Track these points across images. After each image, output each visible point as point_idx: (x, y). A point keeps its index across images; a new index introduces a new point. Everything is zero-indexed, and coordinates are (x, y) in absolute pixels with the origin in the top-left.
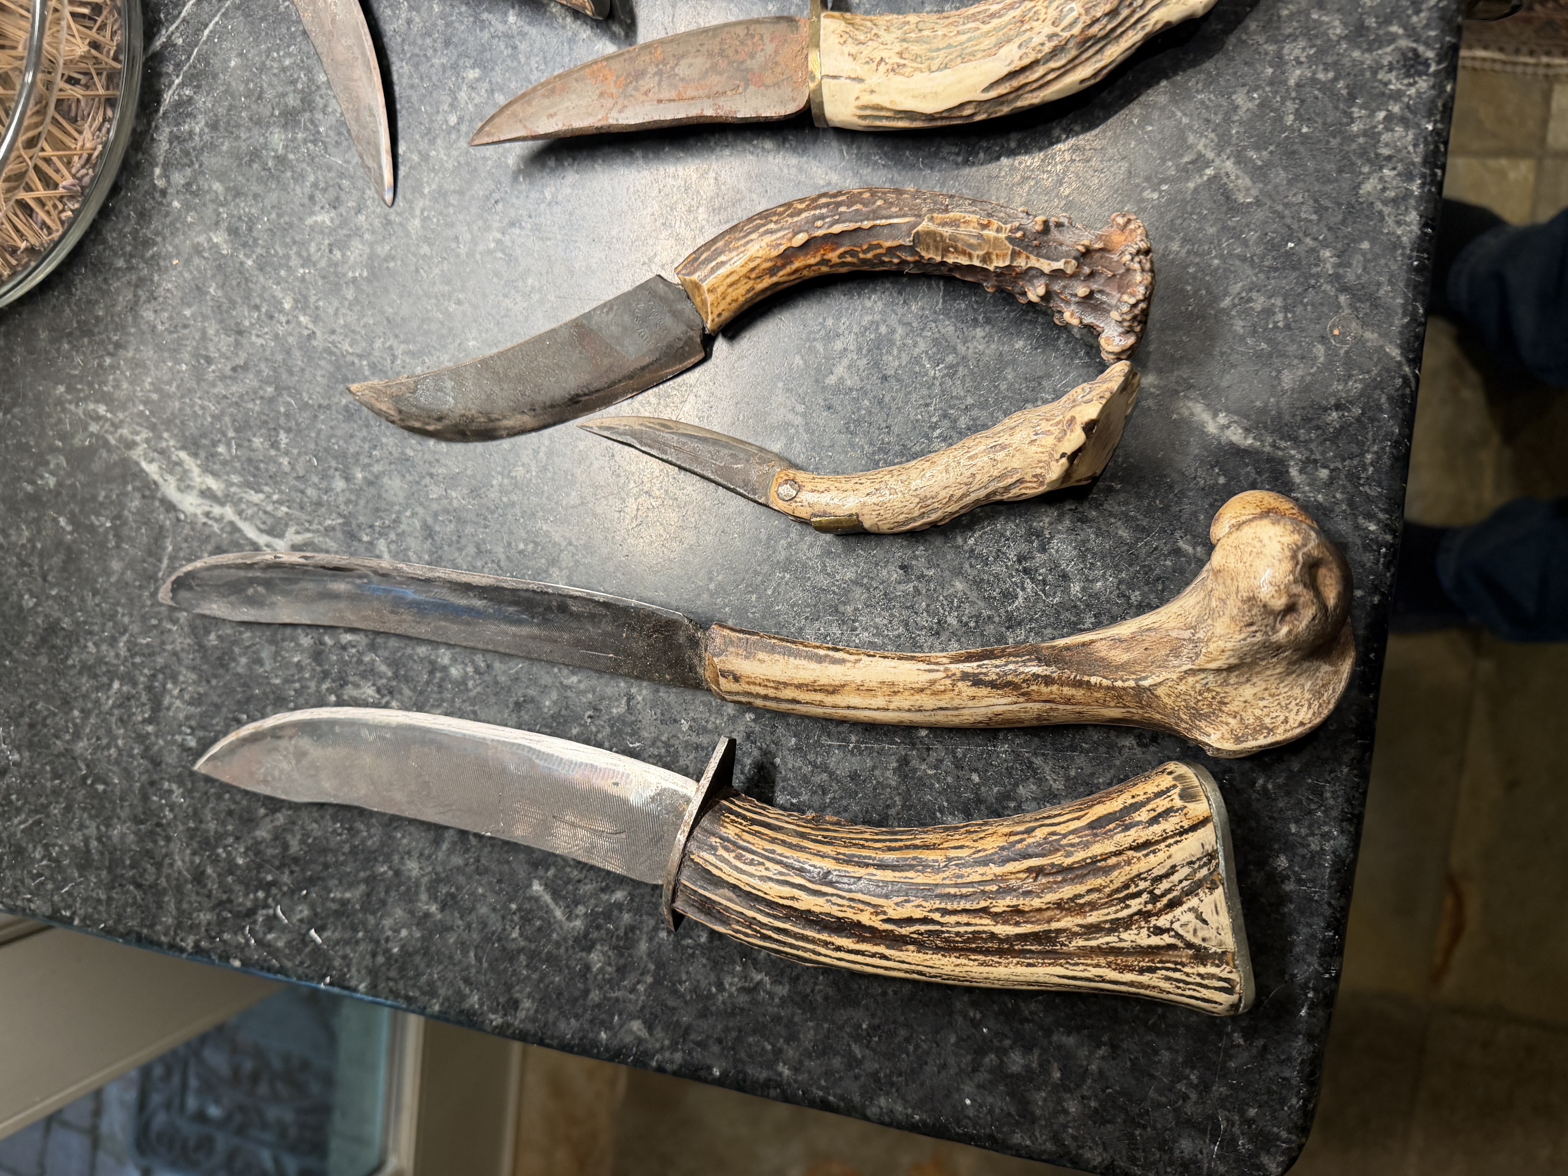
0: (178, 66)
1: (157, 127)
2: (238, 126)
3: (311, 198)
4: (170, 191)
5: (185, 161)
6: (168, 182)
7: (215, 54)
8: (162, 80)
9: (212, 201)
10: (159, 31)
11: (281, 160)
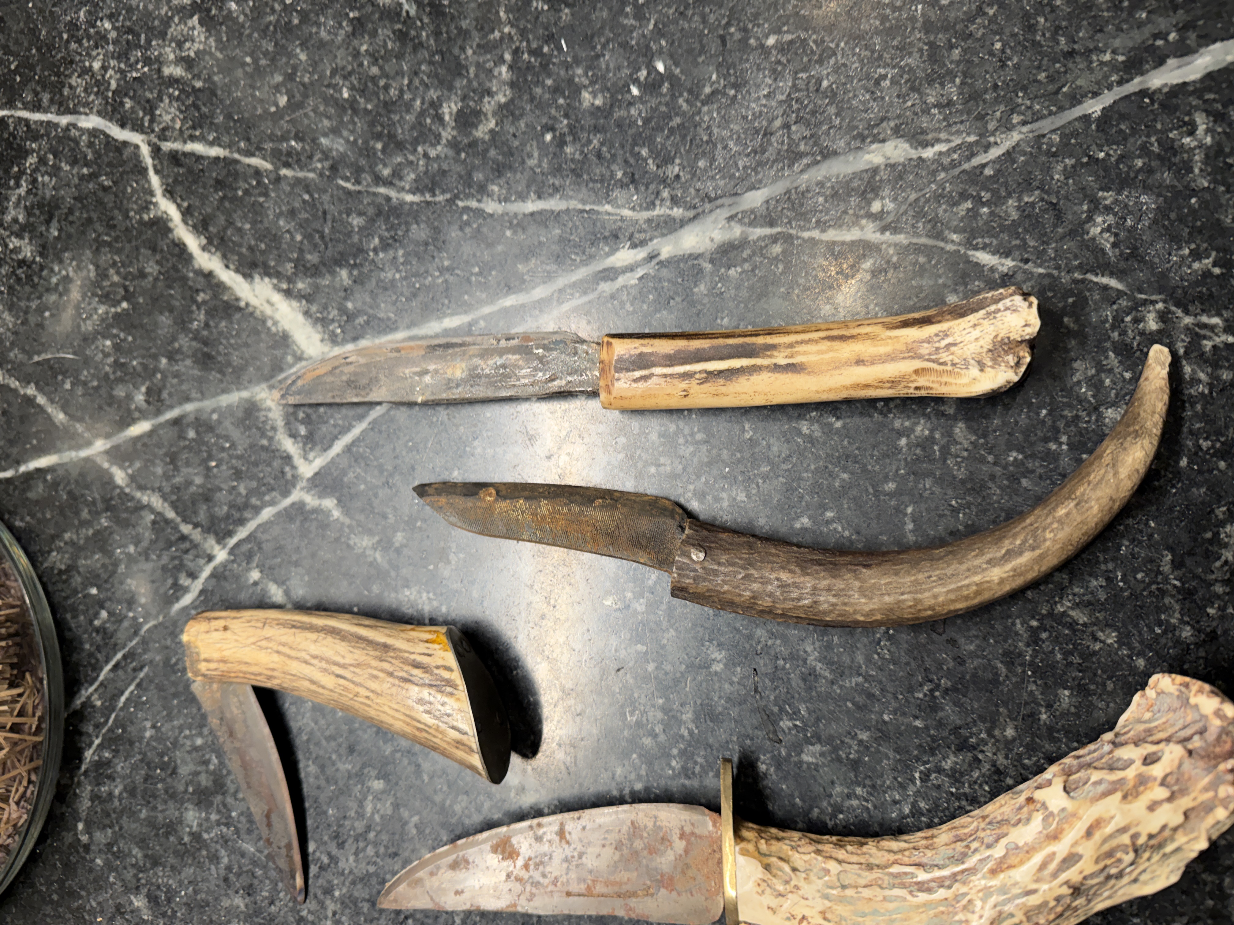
0: (98, 726)
1: (79, 784)
2: (155, 797)
3: (226, 880)
4: (93, 848)
5: (107, 822)
6: (91, 838)
7: (132, 722)
8: (84, 738)
9: (133, 866)
10: (79, 690)
11: (196, 837)
